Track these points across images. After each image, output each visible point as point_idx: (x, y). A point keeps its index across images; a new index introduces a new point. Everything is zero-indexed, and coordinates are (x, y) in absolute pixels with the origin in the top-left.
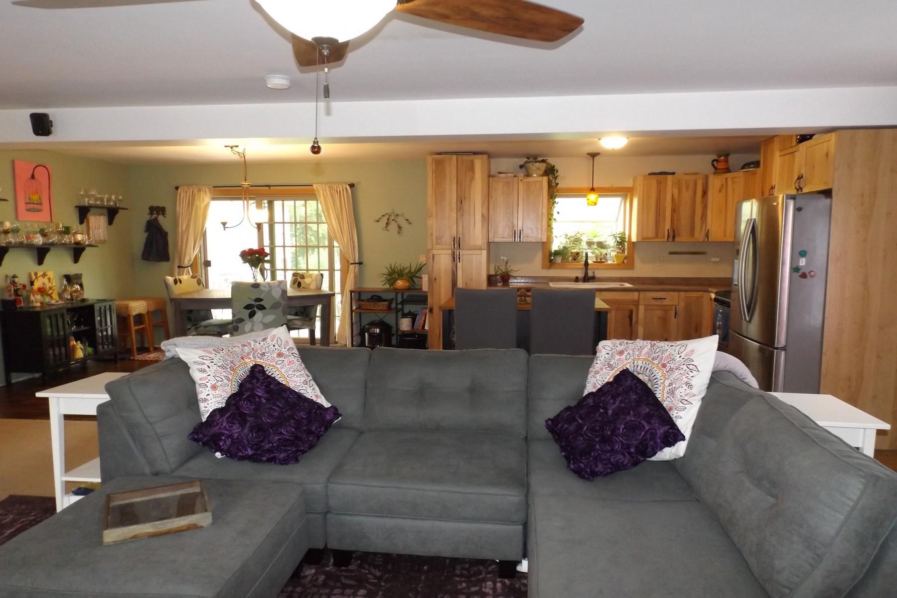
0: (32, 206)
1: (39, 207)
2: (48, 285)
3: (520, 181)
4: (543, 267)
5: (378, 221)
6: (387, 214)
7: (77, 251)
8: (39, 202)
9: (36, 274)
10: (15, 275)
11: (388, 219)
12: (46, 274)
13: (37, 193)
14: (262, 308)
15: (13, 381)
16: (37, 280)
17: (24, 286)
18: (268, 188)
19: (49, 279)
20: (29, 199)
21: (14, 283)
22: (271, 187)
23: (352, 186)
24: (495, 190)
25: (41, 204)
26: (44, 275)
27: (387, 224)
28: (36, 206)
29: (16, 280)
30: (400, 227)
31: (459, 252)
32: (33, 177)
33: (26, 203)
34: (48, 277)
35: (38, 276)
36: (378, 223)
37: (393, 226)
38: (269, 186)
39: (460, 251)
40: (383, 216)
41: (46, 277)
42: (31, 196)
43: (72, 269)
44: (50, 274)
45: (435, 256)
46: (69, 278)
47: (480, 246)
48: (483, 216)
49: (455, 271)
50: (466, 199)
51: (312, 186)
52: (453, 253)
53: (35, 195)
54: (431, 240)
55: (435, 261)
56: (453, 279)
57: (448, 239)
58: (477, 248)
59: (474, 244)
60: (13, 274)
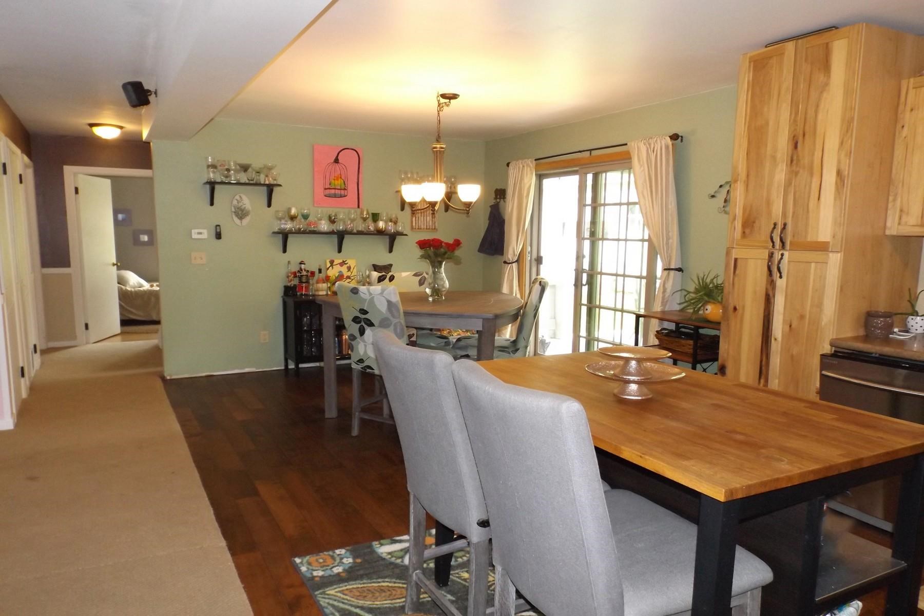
0: (333, 191)
1: (342, 192)
2: (346, 273)
5: (713, 196)
6: (727, 183)
7: (391, 239)
8: (343, 186)
9: (332, 262)
10: (302, 261)
11: (728, 191)
12: (346, 262)
13: (341, 178)
14: (371, 324)
16: (333, 268)
17: (313, 273)
18: (589, 152)
19: (349, 268)
20: (330, 184)
21: (300, 270)
22: (593, 152)
23: (674, 137)
25: (345, 189)
26: (343, 263)
27: (726, 201)
28: (337, 192)
29: (303, 266)
32: (336, 161)
33: (325, 189)
34: (348, 265)
35: (334, 264)
36: (714, 199)
38: (591, 150)
39: (786, 254)
40: (721, 186)
41: (345, 266)
42: (333, 181)
43: (384, 258)
44: (351, 263)
45: (740, 263)
46: (376, 268)
47: (828, 243)
48: (839, 173)
49: (771, 295)
50: (807, 136)
51: (626, 144)
52: (771, 255)
53: (337, 180)
54: (733, 228)
55: (737, 272)
56: (766, 313)
57: (764, 228)
58: (823, 247)
59: (814, 239)
60: (300, 261)
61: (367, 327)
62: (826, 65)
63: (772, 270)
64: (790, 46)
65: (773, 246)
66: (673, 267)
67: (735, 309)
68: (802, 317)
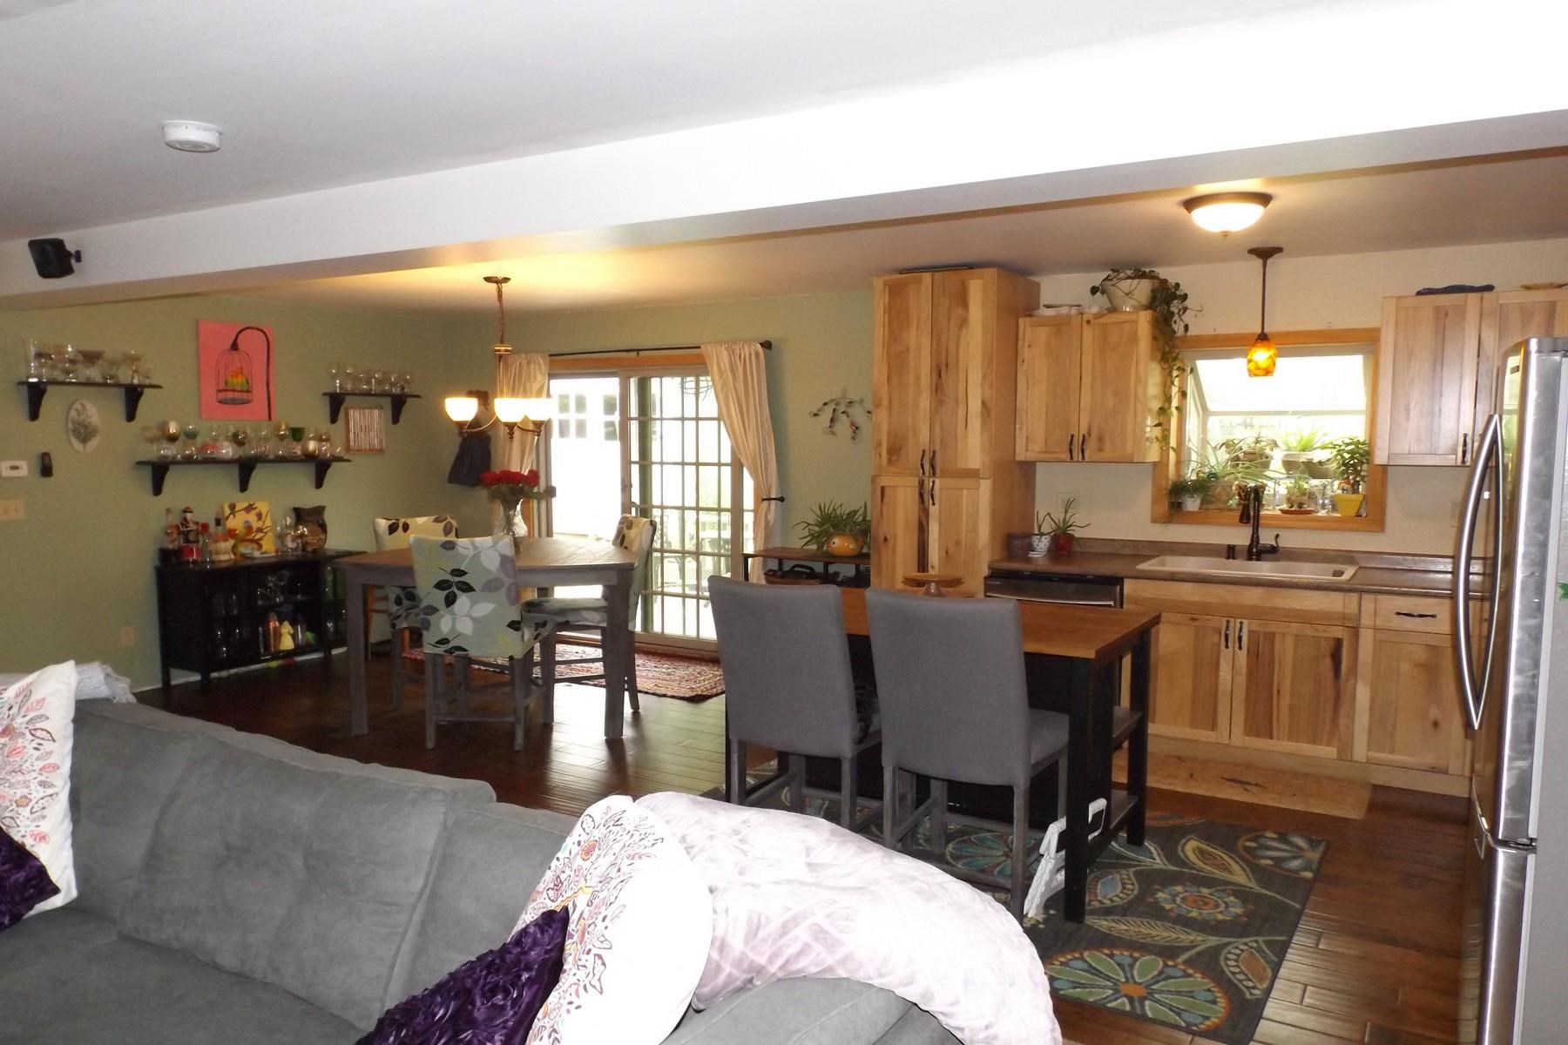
0: (230, 395)
1: (245, 396)
2: (255, 524)
3: (1084, 323)
4: (1155, 520)
5: (816, 415)
6: (832, 401)
7: (320, 467)
8: (245, 389)
9: (232, 507)
10: (188, 508)
11: (834, 410)
12: (254, 506)
13: (242, 373)
14: (467, 588)
15: (174, 682)
16: (234, 516)
17: (205, 527)
18: (635, 353)
19: (259, 516)
20: (226, 383)
21: (185, 522)
22: (640, 352)
23: (767, 345)
24: (1029, 346)
25: (248, 391)
26: (249, 509)
27: (832, 420)
28: (237, 395)
29: (189, 516)
30: (856, 428)
31: (934, 482)
32: (235, 347)
33: (219, 391)
34: (256, 511)
35: (237, 509)
36: (816, 418)
37: (843, 426)
38: (638, 350)
39: (937, 480)
40: (825, 404)
41: (253, 513)
42: (230, 378)
43: (309, 498)
44: (262, 506)
45: (887, 491)
46: (300, 515)
47: (979, 470)
48: (984, 403)
49: (925, 523)
50: (950, 367)
51: (699, 347)
52: (922, 484)
53: (237, 376)
54: (878, 455)
55: (885, 500)
56: (921, 541)
57: (912, 455)
58: (973, 474)
59: (964, 466)
60: (183, 507)
61: (460, 592)
62: (963, 301)
63: (924, 497)
64: (927, 277)
65: (924, 473)
66: (773, 496)
67: (886, 539)
68: (958, 543)
